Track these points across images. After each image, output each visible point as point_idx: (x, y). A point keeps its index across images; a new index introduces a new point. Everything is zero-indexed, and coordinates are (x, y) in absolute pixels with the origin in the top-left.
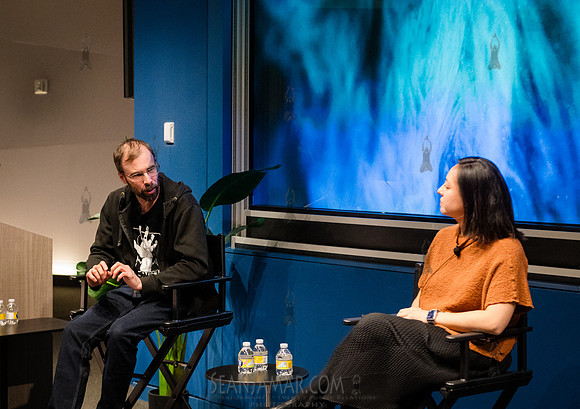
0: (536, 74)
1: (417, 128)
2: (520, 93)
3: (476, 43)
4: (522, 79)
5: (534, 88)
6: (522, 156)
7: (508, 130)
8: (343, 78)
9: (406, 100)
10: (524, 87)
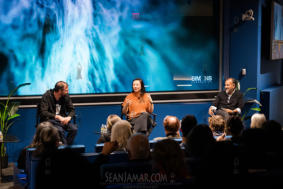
0: (94, 58)
1: (59, 71)
2: (90, 63)
3: (77, 50)
4: (91, 59)
5: (94, 61)
6: (91, 78)
7: (87, 72)
8: (31, 58)
9: (55, 64)
10: (91, 61)
